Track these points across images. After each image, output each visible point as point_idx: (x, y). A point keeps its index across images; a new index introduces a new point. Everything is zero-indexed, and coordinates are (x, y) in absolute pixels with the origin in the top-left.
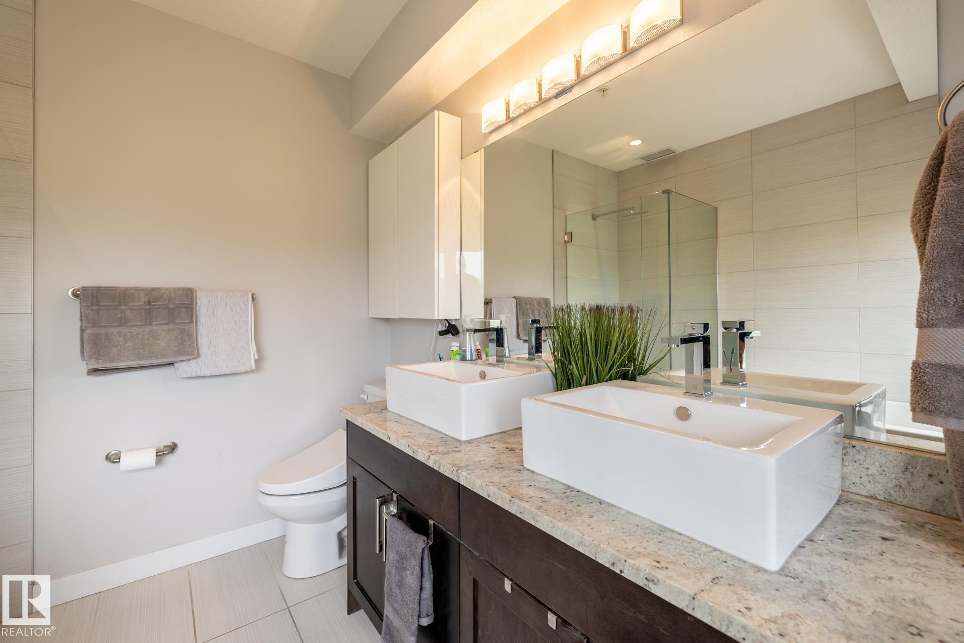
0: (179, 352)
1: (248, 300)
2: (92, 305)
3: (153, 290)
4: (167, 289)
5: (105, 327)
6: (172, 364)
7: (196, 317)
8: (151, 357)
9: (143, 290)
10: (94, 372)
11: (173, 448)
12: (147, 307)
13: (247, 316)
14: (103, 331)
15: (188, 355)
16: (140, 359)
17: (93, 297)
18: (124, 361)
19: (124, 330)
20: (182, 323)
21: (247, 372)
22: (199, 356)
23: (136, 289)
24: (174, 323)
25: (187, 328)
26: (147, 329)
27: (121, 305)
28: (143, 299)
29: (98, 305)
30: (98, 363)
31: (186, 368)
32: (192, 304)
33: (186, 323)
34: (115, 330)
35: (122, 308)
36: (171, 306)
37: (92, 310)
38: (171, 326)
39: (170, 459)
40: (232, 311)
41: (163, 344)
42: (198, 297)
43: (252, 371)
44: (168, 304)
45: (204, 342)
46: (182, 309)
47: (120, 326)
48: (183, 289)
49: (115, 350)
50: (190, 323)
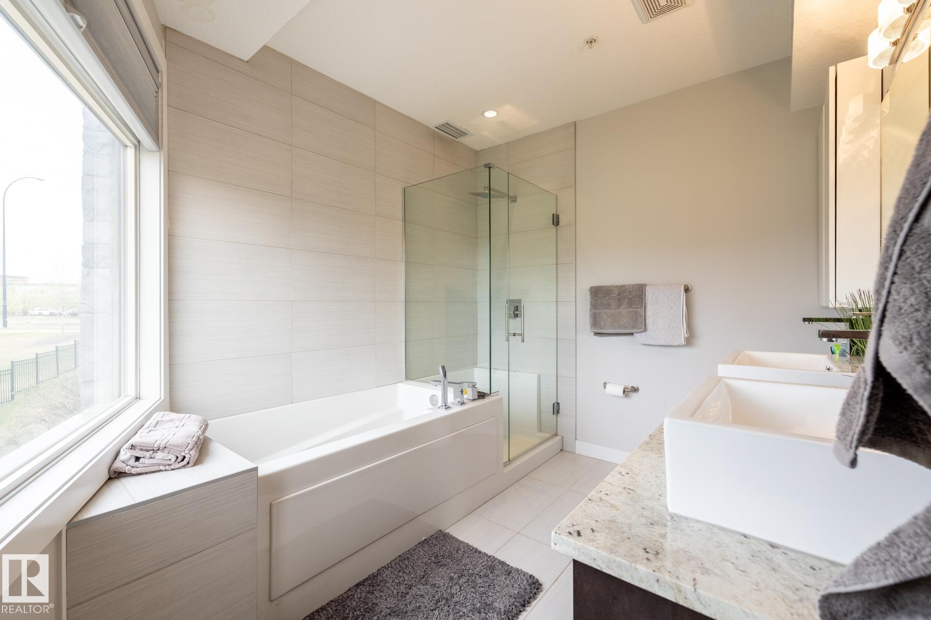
0: (634, 327)
1: (680, 291)
2: (594, 297)
3: (622, 286)
4: (629, 285)
5: (599, 309)
6: (632, 334)
7: (645, 304)
8: (619, 328)
9: (617, 287)
10: (596, 334)
11: (635, 390)
12: (618, 297)
13: (680, 303)
14: (598, 311)
15: (640, 329)
16: (614, 329)
17: (594, 292)
18: (607, 329)
19: (608, 311)
20: (636, 308)
21: (678, 346)
22: (645, 330)
23: (613, 287)
24: (632, 307)
25: (639, 311)
26: (617, 311)
27: (606, 297)
28: (617, 293)
29: (597, 297)
30: (595, 329)
31: (639, 337)
32: (642, 295)
33: (639, 308)
34: (604, 311)
35: (607, 298)
36: (630, 297)
37: (594, 299)
38: (630, 310)
39: (634, 395)
40: (669, 299)
41: (625, 321)
42: (647, 290)
43: (683, 346)
45: (649, 321)
46: (636, 299)
47: (606, 308)
48: (638, 285)
49: (603, 323)
50: (640, 308)
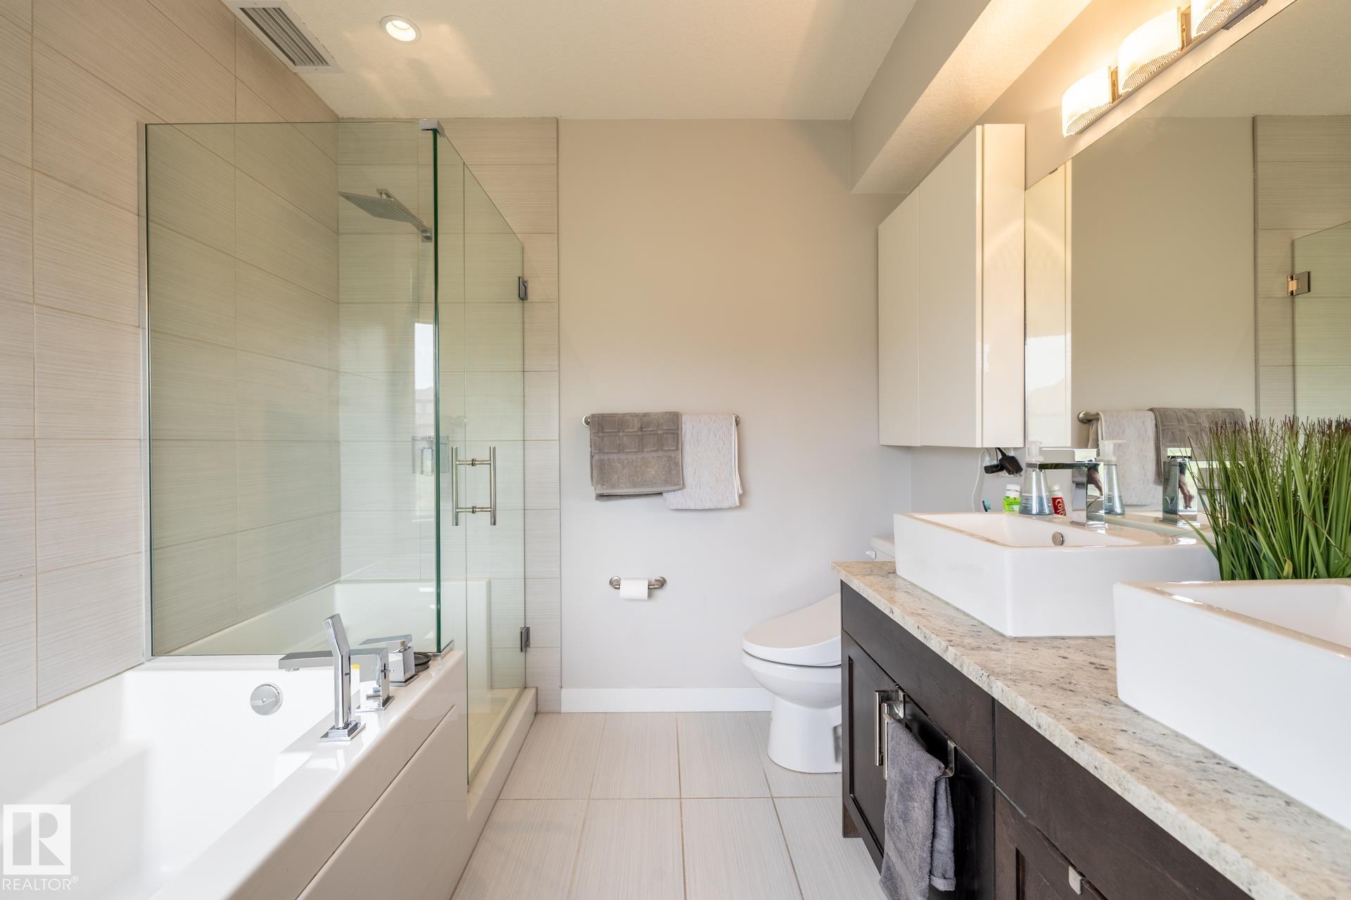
0: (666, 482)
1: (731, 424)
2: (598, 432)
3: (645, 415)
4: (656, 414)
5: (608, 453)
6: (660, 494)
7: (682, 444)
8: (643, 485)
9: (636, 415)
10: (601, 497)
11: (662, 583)
12: (640, 433)
13: (731, 443)
14: (606, 457)
15: (676, 485)
16: (635, 487)
17: (599, 424)
18: (622, 488)
19: (622, 456)
20: (669, 450)
21: (730, 509)
22: (683, 487)
23: (630, 415)
24: (663, 450)
25: (673, 456)
26: (640, 456)
27: (619, 432)
28: (637, 425)
29: (603, 432)
30: (603, 489)
31: (673, 499)
32: (678, 430)
33: (673, 450)
34: (615, 457)
35: (621, 434)
36: (660, 432)
37: (599, 437)
38: (660, 454)
39: (659, 594)
40: (715, 437)
41: (653, 473)
42: (683, 421)
43: (736, 508)
44: (657, 430)
45: (689, 471)
46: (669, 436)
47: (619, 452)
48: (670, 413)
49: (615, 477)
50: (676, 450)
